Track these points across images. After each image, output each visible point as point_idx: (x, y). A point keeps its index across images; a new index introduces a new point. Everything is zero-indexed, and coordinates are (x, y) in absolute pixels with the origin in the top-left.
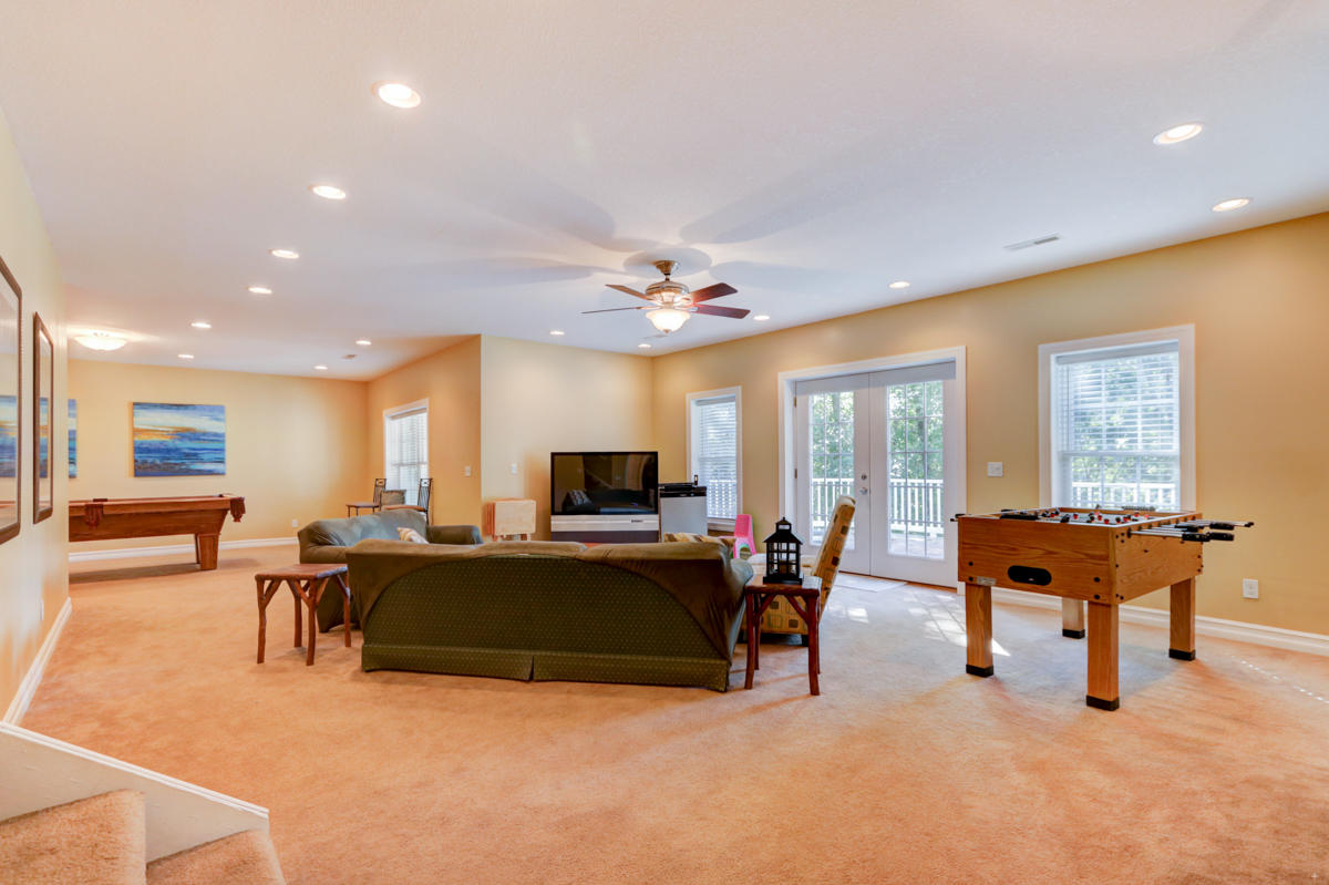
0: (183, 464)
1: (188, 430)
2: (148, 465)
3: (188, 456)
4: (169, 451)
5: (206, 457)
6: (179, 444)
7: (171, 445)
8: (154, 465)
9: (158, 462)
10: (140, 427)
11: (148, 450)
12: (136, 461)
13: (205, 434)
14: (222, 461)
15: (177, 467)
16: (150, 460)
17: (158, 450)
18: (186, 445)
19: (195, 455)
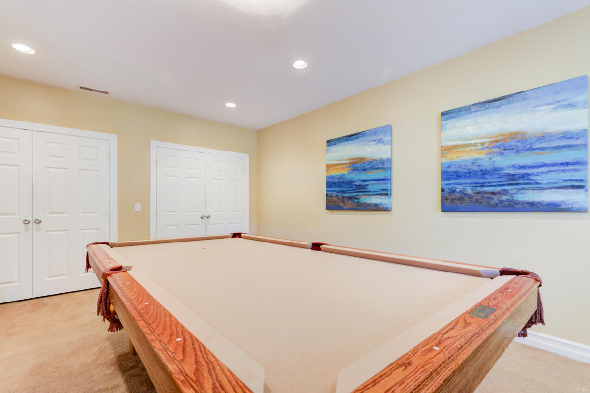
0: (505, 192)
1: (513, 136)
2: (457, 195)
3: (512, 179)
4: (484, 173)
5: (544, 179)
6: (500, 162)
7: (487, 165)
8: (464, 196)
9: (469, 191)
10: (450, 143)
11: (458, 175)
12: (443, 190)
13: (542, 138)
14: (578, 186)
15: (495, 199)
16: (459, 188)
17: (469, 174)
18: (508, 162)
19: (524, 176)
